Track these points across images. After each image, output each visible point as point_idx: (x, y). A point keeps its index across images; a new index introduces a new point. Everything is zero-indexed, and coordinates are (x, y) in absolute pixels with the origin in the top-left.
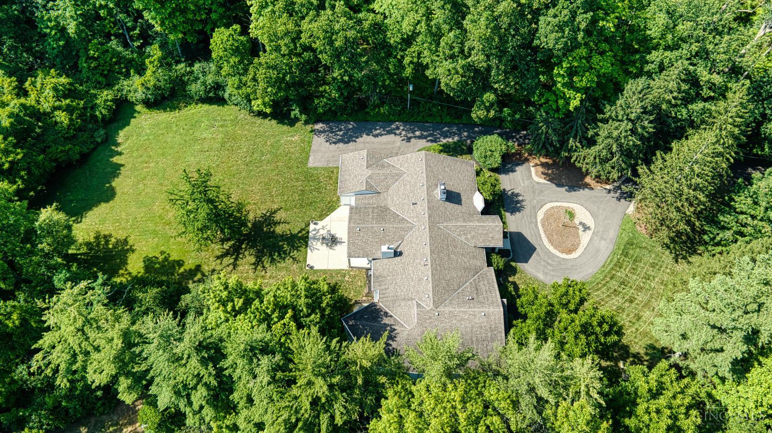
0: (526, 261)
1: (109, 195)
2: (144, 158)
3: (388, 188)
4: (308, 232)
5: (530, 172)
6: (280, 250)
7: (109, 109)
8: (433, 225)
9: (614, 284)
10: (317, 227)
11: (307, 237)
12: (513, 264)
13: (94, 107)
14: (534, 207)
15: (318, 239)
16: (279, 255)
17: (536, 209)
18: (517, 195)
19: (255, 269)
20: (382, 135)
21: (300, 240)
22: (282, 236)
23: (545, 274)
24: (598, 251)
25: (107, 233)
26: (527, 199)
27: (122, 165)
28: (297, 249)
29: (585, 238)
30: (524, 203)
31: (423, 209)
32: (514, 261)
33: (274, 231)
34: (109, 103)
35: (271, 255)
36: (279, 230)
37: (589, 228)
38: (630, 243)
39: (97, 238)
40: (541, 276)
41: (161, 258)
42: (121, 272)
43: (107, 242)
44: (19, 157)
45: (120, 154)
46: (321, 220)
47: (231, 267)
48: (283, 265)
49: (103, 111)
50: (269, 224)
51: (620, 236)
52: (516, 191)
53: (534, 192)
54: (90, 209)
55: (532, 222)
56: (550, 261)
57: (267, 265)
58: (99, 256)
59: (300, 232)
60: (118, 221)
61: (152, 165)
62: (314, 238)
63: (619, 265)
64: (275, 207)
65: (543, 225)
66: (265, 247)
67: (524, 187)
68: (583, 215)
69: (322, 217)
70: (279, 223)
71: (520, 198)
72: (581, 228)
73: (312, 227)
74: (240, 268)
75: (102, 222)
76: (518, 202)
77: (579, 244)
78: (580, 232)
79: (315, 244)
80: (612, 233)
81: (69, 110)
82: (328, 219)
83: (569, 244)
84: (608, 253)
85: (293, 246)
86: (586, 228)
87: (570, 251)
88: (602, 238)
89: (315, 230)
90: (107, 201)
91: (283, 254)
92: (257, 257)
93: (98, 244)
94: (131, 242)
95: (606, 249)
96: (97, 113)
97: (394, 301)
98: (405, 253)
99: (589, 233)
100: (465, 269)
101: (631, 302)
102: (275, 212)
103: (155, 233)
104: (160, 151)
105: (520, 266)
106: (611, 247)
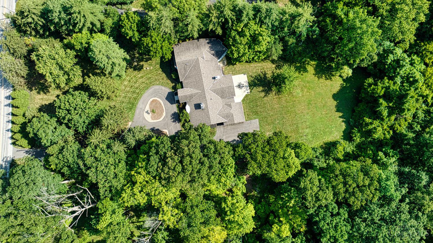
0: (169, 93)
1: (335, 97)
2: (328, 116)
3: (223, 107)
4: (250, 88)
5: (169, 133)
6: (258, 80)
7: (353, 133)
8: (203, 90)
9: (137, 91)
10: (247, 91)
11: (249, 86)
12: (173, 90)
13: (359, 131)
14: (167, 117)
15: (245, 86)
16: (258, 78)
17: (166, 116)
18: (174, 121)
19: (265, 72)
20: (232, 141)
21: (252, 85)
22: (259, 86)
23: (162, 89)
24: (143, 103)
25: (328, 81)
26: (170, 120)
27: (336, 111)
28: (252, 81)
29: (147, 108)
30: (171, 118)
31: (208, 97)
32: (173, 92)
33: (263, 87)
34: (354, 135)
35: (261, 78)
36: (261, 88)
37: (146, 112)
38: (131, 109)
39: (331, 79)
40: (163, 88)
41: (302, 72)
42: (315, 66)
43: (326, 77)
44: (369, 90)
45: (340, 117)
46: (246, 95)
47: (274, 72)
48: (255, 74)
49: (355, 131)
50: (265, 90)
51: (135, 110)
52: (174, 123)
53: (167, 124)
54: (340, 90)
55: (168, 110)
56: (160, 95)
57: (261, 74)
58: (326, 71)
59: (253, 88)
60: (326, 86)
61: (324, 113)
62: (247, 86)
63: (135, 99)
64: (265, 98)
65: (163, 110)
66: (264, 81)
67: (171, 126)
68: (148, 118)
69: (246, 96)
70: (262, 91)
71: (172, 120)
72: (149, 112)
73: (249, 91)
74: (271, 72)
75: (332, 86)
76: (173, 118)
77: (150, 105)
78: (149, 110)
79: (246, 84)
80: (137, 111)
81: (367, 125)
82: (244, 96)
83: (154, 104)
84: (139, 103)
85: (254, 82)
86: (147, 112)
87: (153, 101)
88: (141, 109)
89: (248, 90)
90: (334, 94)
91: (256, 78)
92: (266, 77)
93: (329, 76)
94: (316, 78)
95: (140, 105)
96: (356, 129)
97: (212, 60)
98: (211, 78)
99: (146, 110)
100: (190, 77)
101: (132, 86)
102: (265, 96)
103: (308, 82)
104: (323, 120)
105: (171, 90)
106: (138, 106)
